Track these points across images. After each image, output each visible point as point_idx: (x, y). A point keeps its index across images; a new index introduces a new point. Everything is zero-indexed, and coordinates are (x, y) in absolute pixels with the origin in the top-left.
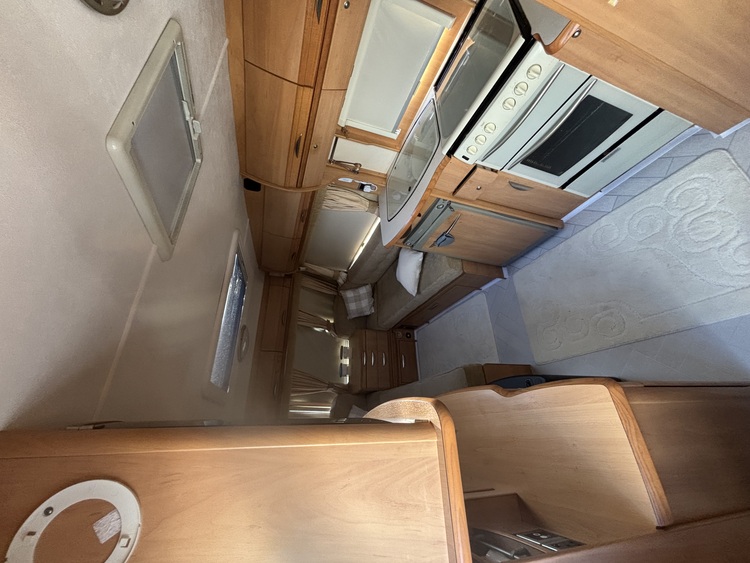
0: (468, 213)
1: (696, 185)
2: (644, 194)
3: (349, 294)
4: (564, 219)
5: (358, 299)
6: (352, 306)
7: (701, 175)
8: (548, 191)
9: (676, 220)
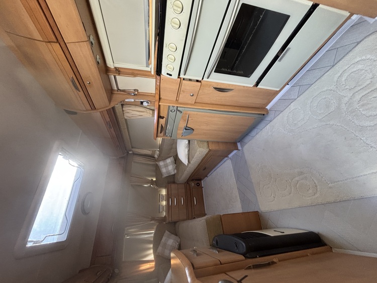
0: (193, 113)
1: (360, 67)
2: (318, 81)
3: (161, 164)
4: (268, 107)
5: (166, 166)
6: (164, 170)
7: (364, 57)
8: (245, 90)
9: (346, 99)
